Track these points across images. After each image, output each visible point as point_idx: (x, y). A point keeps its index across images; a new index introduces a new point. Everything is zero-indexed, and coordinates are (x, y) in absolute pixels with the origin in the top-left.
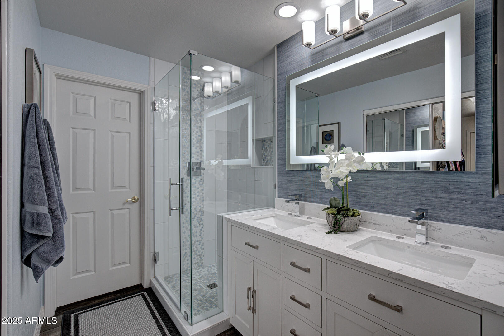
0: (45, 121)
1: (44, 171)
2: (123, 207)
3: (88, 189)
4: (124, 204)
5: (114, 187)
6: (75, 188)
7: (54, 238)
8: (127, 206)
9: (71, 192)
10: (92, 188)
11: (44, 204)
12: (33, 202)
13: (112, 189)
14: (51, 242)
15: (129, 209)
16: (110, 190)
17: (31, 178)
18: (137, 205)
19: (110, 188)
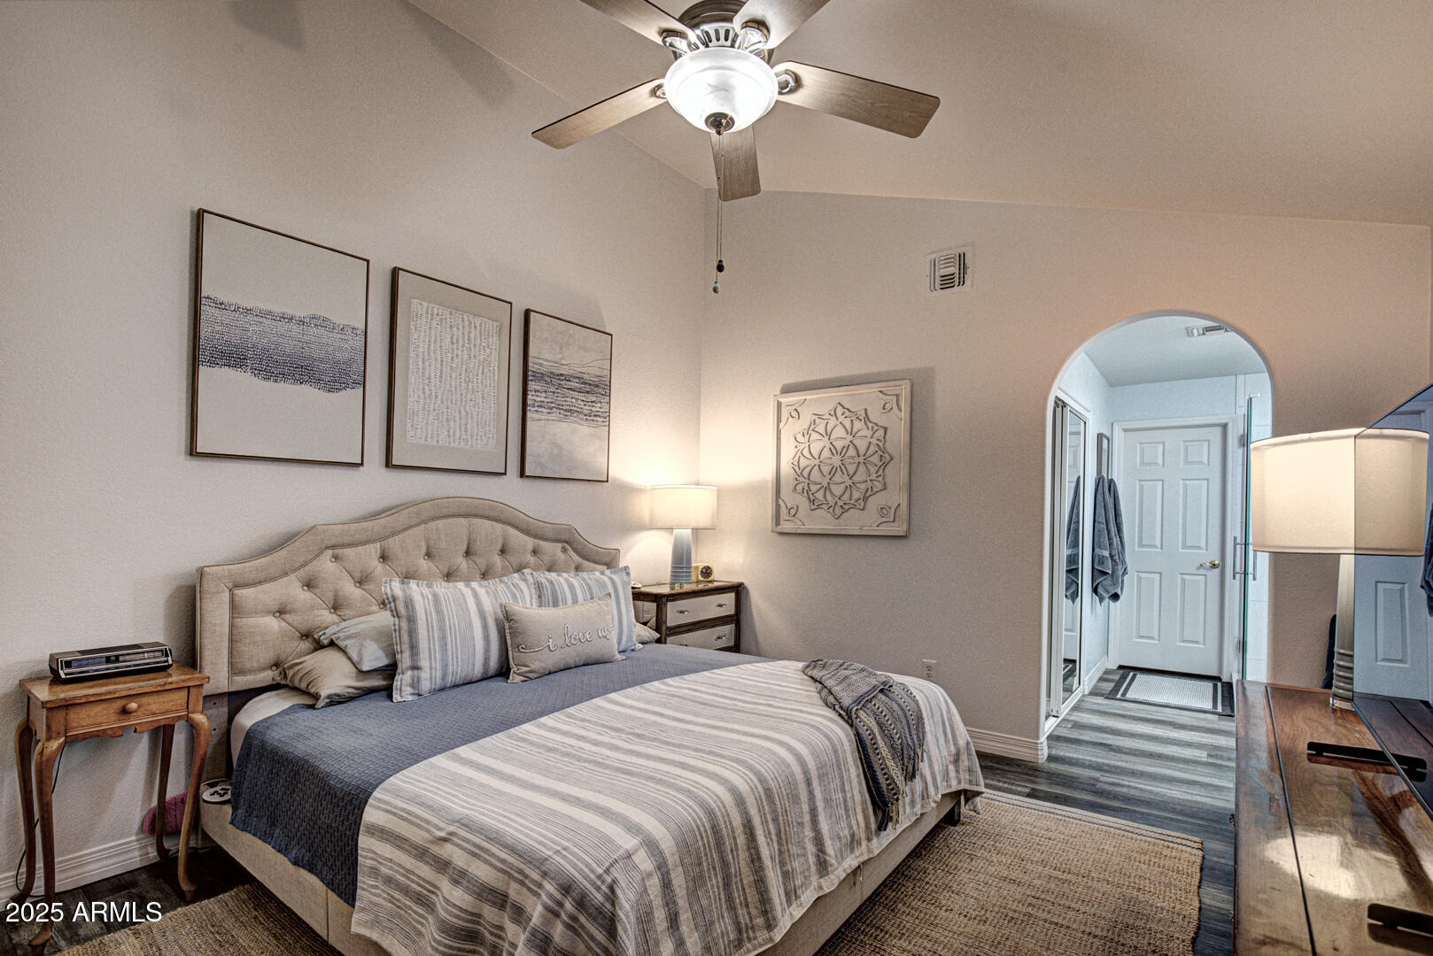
0: (1111, 482)
1: (1107, 525)
2: (1196, 572)
3: (1155, 546)
4: (1198, 569)
5: (1185, 546)
6: (1141, 545)
7: (1112, 575)
8: (1202, 571)
9: (1136, 549)
10: (1159, 546)
11: (1106, 549)
12: (1100, 547)
13: (1183, 548)
14: (1110, 578)
15: (1205, 575)
16: (1180, 550)
17: (1099, 530)
18: (1216, 572)
19: (1180, 547)
